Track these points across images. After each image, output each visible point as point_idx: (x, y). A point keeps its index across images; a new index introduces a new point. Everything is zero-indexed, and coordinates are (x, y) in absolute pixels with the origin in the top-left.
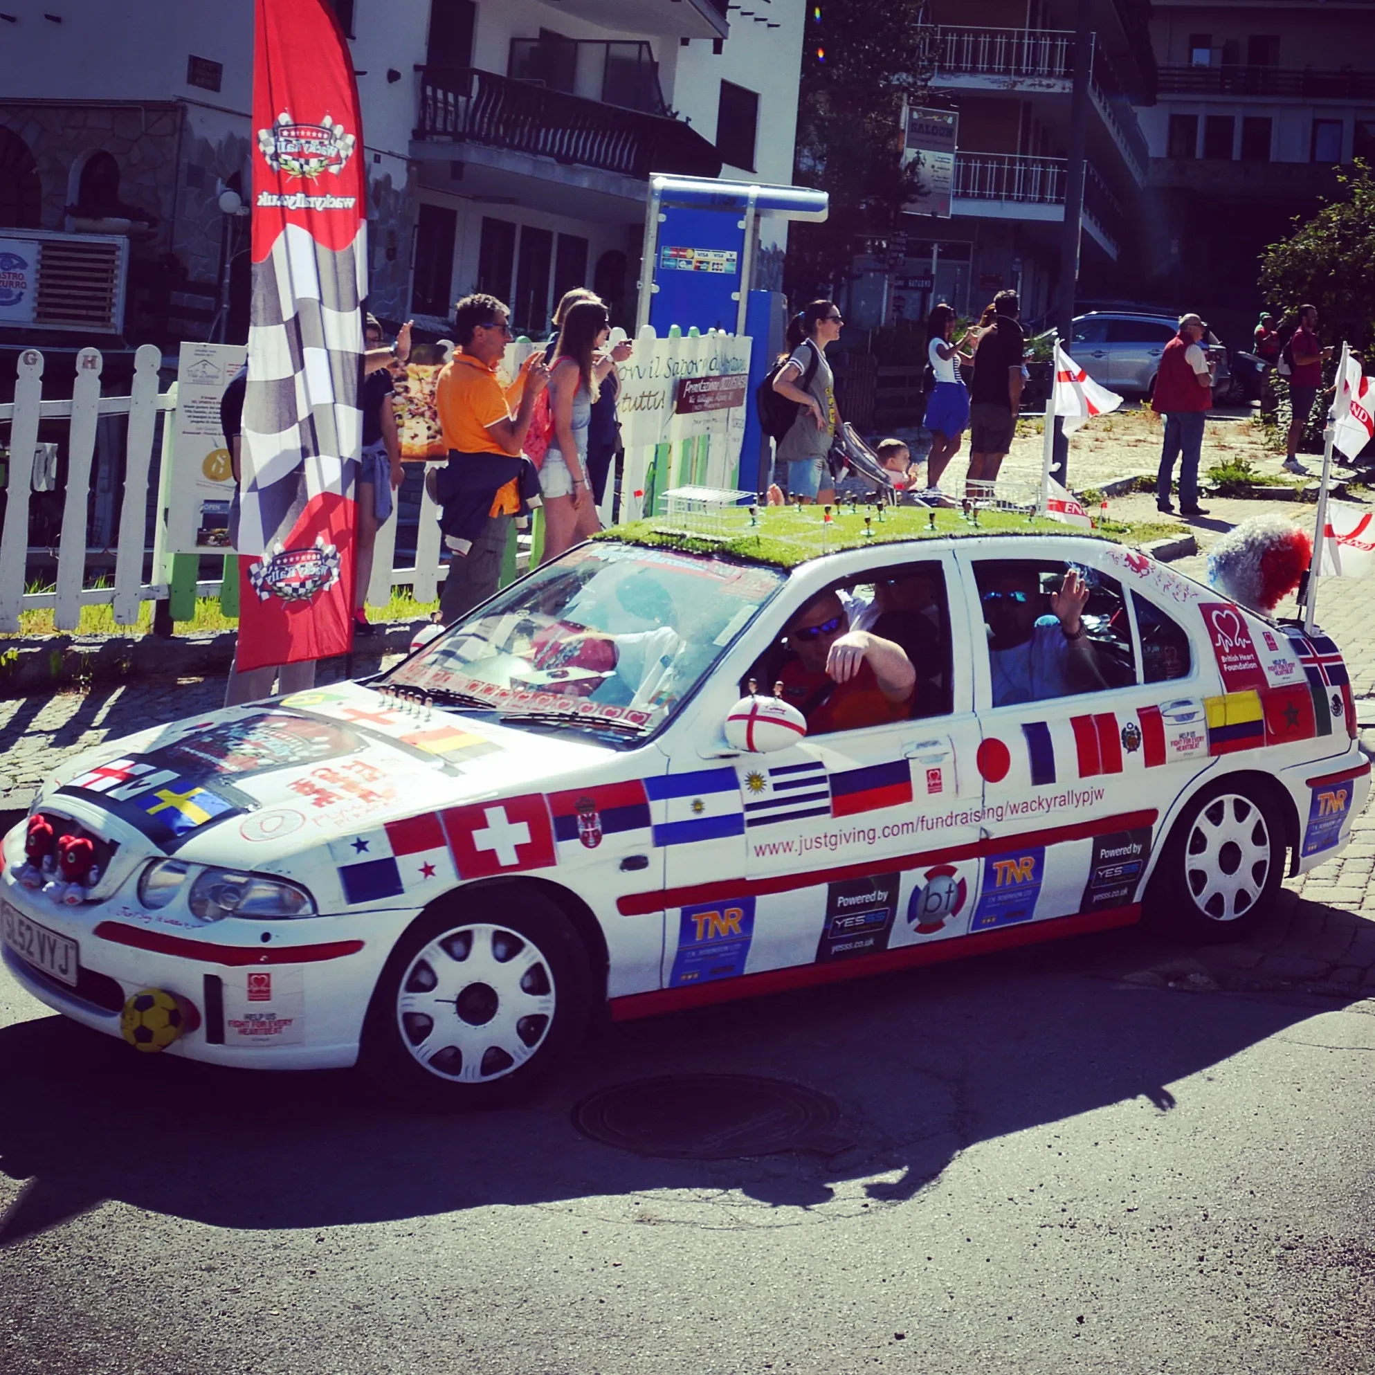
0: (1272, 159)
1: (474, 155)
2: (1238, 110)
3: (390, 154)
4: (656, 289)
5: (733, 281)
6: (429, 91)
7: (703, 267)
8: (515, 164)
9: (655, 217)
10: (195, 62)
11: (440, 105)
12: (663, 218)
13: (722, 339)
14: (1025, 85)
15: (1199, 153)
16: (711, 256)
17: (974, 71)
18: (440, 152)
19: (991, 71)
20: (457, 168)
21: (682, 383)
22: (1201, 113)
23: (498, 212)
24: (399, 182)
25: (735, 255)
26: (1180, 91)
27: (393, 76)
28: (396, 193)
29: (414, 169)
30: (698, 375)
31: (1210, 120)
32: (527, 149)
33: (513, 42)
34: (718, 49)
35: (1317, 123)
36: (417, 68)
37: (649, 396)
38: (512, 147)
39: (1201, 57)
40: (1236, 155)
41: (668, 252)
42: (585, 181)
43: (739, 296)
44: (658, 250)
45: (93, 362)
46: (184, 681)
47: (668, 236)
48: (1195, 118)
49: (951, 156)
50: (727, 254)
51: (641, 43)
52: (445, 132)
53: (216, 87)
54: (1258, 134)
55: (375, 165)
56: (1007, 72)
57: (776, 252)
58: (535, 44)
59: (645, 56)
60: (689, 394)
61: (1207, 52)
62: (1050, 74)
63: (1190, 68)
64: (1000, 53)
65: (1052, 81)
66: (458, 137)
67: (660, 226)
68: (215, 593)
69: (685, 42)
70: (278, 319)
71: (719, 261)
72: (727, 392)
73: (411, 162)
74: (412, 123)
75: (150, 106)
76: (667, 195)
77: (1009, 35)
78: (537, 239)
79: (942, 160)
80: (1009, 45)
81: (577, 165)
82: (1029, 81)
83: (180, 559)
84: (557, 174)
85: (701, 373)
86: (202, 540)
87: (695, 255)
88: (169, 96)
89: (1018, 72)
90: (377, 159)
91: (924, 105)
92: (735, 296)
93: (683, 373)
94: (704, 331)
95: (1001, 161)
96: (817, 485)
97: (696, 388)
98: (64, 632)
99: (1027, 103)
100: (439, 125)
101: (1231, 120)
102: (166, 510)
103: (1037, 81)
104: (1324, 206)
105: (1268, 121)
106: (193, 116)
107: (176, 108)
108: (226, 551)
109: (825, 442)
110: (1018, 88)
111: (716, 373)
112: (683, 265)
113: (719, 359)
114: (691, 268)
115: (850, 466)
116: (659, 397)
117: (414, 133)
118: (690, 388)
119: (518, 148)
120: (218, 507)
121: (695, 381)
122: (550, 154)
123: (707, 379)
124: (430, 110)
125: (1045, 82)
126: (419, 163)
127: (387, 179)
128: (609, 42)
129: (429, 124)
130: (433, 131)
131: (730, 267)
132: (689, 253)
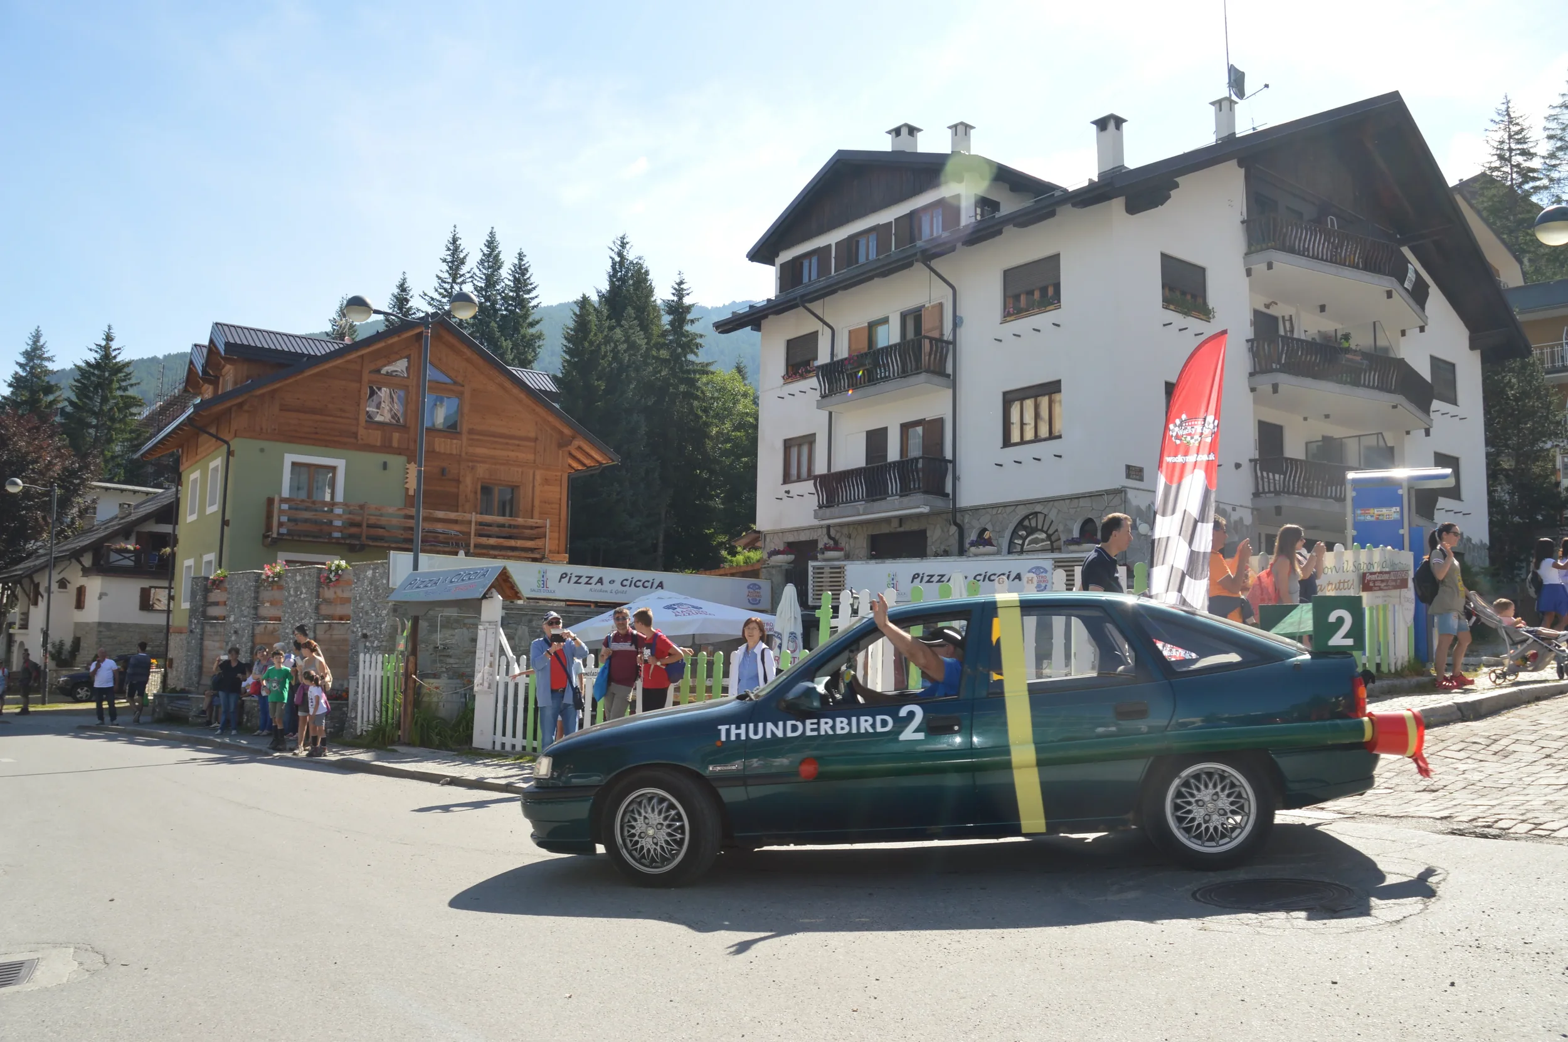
1: (1286, 501)
3: (1241, 506)
4: (1354, 533)
5: (1400, 523)
6: (1259, 473)
7: (1381, 518)
9: (1350, 494)
10: (1128, 467)
11: (1266, 480)
12: (1354, 494)
13: (1389, 551)
16: (1384, 511)
18: (1268, 502)
20: (1278, 510)
21: (1364, 575)
24: (1248, 519)
25: (1398, 509)
27: (1238, 466)
28: (1247, 526)
29: (1255, 513)
30: (1375, 570)
32: (1321, 497)
33: (1307, 444)
34: (1427, 433)
36: (1252, 461)
37: (1344, 582)
38: (1312, 496)
43: (1404, 531)
44: (1354, 513)
45: (1031, 580)
47: (1358, 503)
50: (1394, 509)
51: (1378, 434)
52: (1270, 492)
53: (1141, 479)
55: (1233, 513)
57: (1482, 545)
58: (1320, 443)
59: (1381, 443)
60: (1369, 581)
66: (1277, 493)
67: (1353, 499)
69: (1408, 433)
71: (1390, 513)
72: (1395, 581)
73: (1253, 509)
74: (1251, 489)
75: (1108, 492)
76: (1354, 481)
85: (1376, 569)
87: (1376, 511)
88: (1116, 485)
90: (1234, 509)
92: (1401, 532)
93: (1364, 568)
94: (1376, 546)
96: (1456, 627)
97: (1373, 577)
100: (1266, 490)
106: (1131, 495)
107: (1120, 492)
109: (1460, 603)
111: (1387, 570)
112: (1369, 518)
113: (1388, 562)
114: (1373, 519)
115: (1476, 615)
116: (1350, 584)
117: (1253, 494)
118: (1368, 577)
119: (1317, 496)
121: (1372, 574)
122: (1331, 497)
123: (1381, 573)
124: (1260, 482)
126: (1258, 510)
127: (1241, 519)
128: (1359, 436)
129: (1261, 489)
130: (1263, 492)
131: (1396, 516)
132: (1371, 511)
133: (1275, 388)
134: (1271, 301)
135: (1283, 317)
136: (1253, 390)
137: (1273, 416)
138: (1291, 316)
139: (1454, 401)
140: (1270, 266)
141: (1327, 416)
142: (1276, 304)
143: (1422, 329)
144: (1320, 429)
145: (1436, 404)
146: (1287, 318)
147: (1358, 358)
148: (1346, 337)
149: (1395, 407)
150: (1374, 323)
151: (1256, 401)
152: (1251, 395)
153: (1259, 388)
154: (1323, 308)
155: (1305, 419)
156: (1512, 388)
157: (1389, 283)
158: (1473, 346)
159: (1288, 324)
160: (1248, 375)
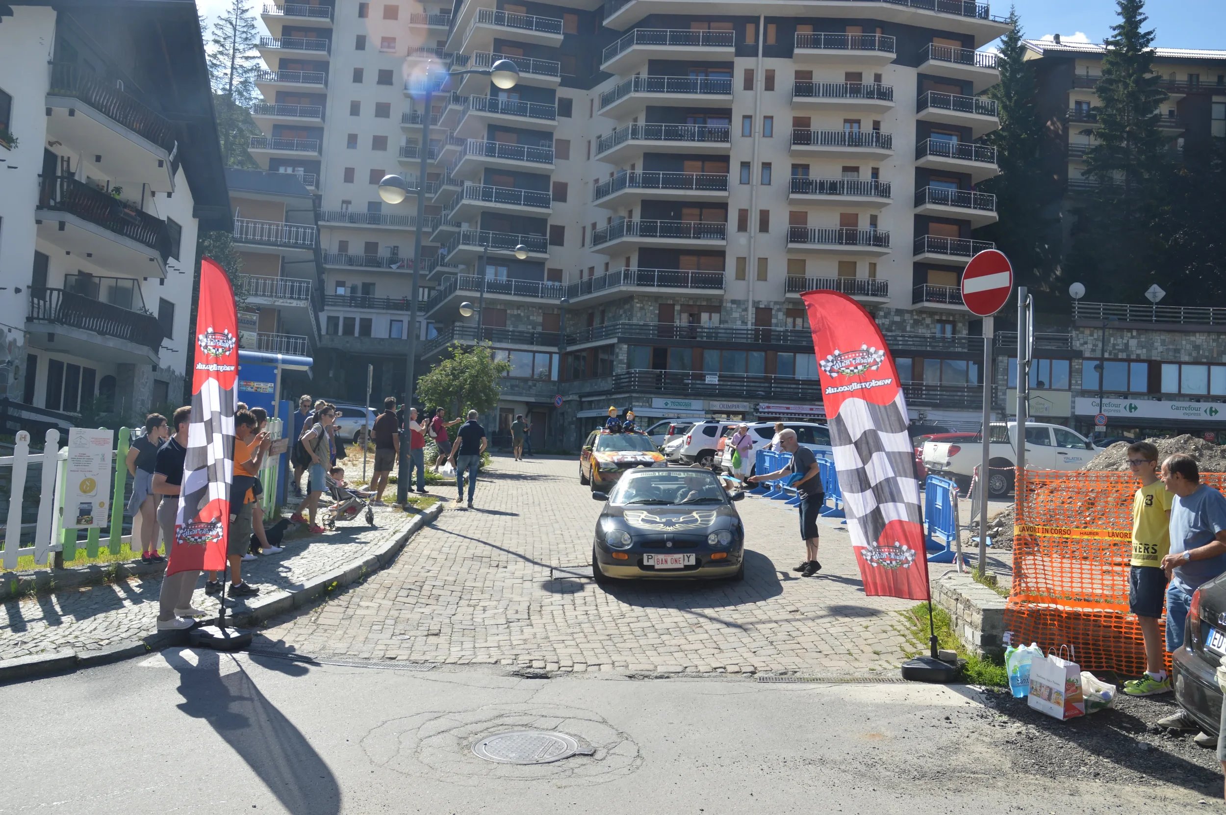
0: (373, 335)
1: (60, 330)
2: (358, 314)
3: (16, 328)
5: (271, 396)
6: (36, 300)
7: (258, 390)
8: (80, 335)
14: (279, 302)
15: (340, 332)
16: (262, 385)
17: (256, 295)
18: (43, 328)
19: (264, 295)
20: (51, 337)
22: (341, 316)
23: (58, 357)
24: (20, 342)
25: (273, 385)
26: (332, 305)
27: (18, 290)
28: (19, 348)
29: (28, 336)
31: (345, 318)
33: (66, 275)
34: (162, 282)
35: (392, 321)
36: (28, 287)
38: (76, 326)
39: (341, 291)
40: (357, 334)
41: (242, 383)
42: (112, 343)
43: (276, 403)
45: (25, 438)
46: (83, 589)
48: (338, 318)
49: (255, 334)
50: (269, 385)
51: (134, 280)
52: (44, 319)
54: (366, 326)
55: (8, 334)
56: (271, 296)
58: (77, 277)
59: (136, 286)
61: (343, 289)
62: (291, 298)
63: (336, 296)
64: (268, 288)
65: (292, 301)
66: (51, 321)
68: (84, 546)
69: (145, 279)
70: (201, 420)
71: (266, 387)
73: (26, 333)
74: (26, 314)
77: (273, 280)
78: (73, 369)
79: (251, 336)
80: (272, 284)
81: (107, 336)
82: (281, 301)
83: (68, 532)
84: (98, 340)
85: (275, 438)
86: (79, 522)
87: (255, 384)
89: (276, 296)
90: (10, 331)
91: (243, 310)
92: (273, 403)
95: (268, 336)
98: (9, 570)
99: (279, 311)
100: (41, 316)
101: (354, 319)
102: (61, 509)
103: (285, 300)
104: (442, 361)
105: (370, 320)
108: (89, 527)
110: (276, 303)
112: (249, 389)
114: (253, 390)
117: (28, 319)
120: (86, 506)
121: (275, 441)
122: (95, 330)
124: (36, 310)
125: (289, 301)
126: (30, 333)
127: (15, 340)
128: (117, 278)
129: (35, 315)
130: (38, 318)
131: (270, 390)
132: (252, 384)
133: (62, 226)
134: (55, 140)
135: (62, 157)
136: (38, 222)
137: (47, 249)
138: (69, 158)
139: (177, 258)
140: (72, 113)
141: (89, 255)
142: (60, 144)
143: (169, 195)
144: (78, 264)
145: (171, 261)
146: (66, 159)
147: (134, 214)
148: (118, 190)
149: (152, 260)
150: (144, 185)
151: (40, 234)
152: (35, 226)
153: (44, 221)
154: (98, 159)
155: (68, 253)
156: (210, 252)
157: (160, 153)
158: (194, 216)
159: (65, 164)
160: (35, 207)
